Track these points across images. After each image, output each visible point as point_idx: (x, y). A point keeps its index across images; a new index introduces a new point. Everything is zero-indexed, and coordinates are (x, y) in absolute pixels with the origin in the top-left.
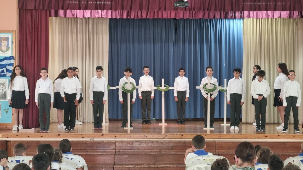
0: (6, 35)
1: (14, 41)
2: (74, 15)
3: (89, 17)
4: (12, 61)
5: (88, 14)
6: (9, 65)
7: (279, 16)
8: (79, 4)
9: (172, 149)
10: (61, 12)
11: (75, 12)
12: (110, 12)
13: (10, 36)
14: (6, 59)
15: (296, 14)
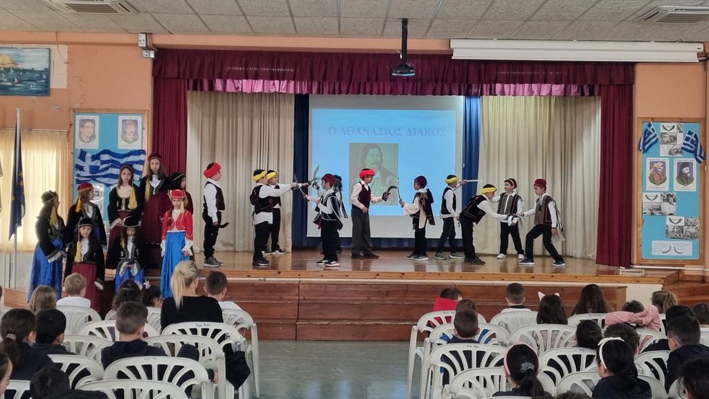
0: (134, 117)
1: (146, 127)
2: (237, 88)
3: (260, 91)
4: (142, 157)
5: (258, 86)
6: (137, 163)
7: (549, 92)
8: (246, 72)
9: (387, 296)
10: (219, 84)
11: (238, 83)
12: (292, 83)
13: (139, 118)
14: (132, 153)
15: (574, 89)
